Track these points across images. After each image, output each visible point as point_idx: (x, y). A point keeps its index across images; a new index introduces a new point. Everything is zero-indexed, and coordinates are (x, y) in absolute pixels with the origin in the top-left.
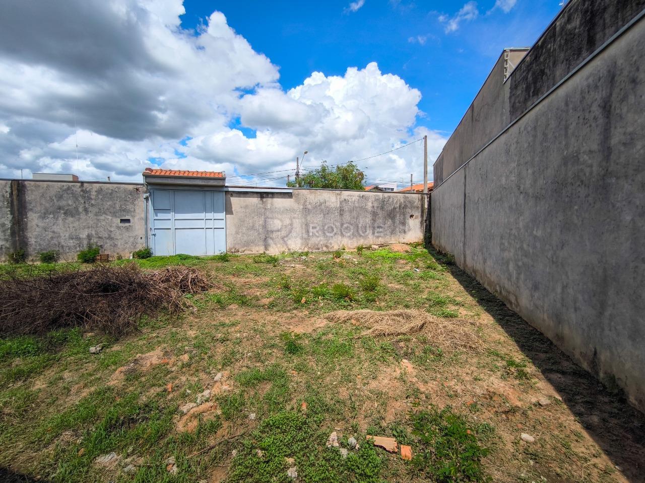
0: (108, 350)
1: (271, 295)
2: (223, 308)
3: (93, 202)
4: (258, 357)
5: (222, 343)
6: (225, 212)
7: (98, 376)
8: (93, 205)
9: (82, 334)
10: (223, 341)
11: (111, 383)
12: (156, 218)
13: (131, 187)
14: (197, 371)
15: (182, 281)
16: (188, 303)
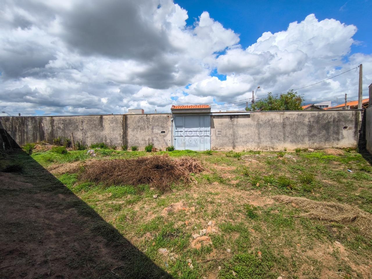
0: (160, 198)
1: (237, 178)
2: (210, 183)
3: (151, 123)
4: (230, 216)
5: (211, 204)
6: (210, 127)
7: (157, 210)
8: (150, 125)
9: (149, 188)
10: (212, 203)
11: (163, 215)
12: (176, 130)
13: (166, 115)
14: (199, 217)
15: (190, 166)
16: (193, 178)
